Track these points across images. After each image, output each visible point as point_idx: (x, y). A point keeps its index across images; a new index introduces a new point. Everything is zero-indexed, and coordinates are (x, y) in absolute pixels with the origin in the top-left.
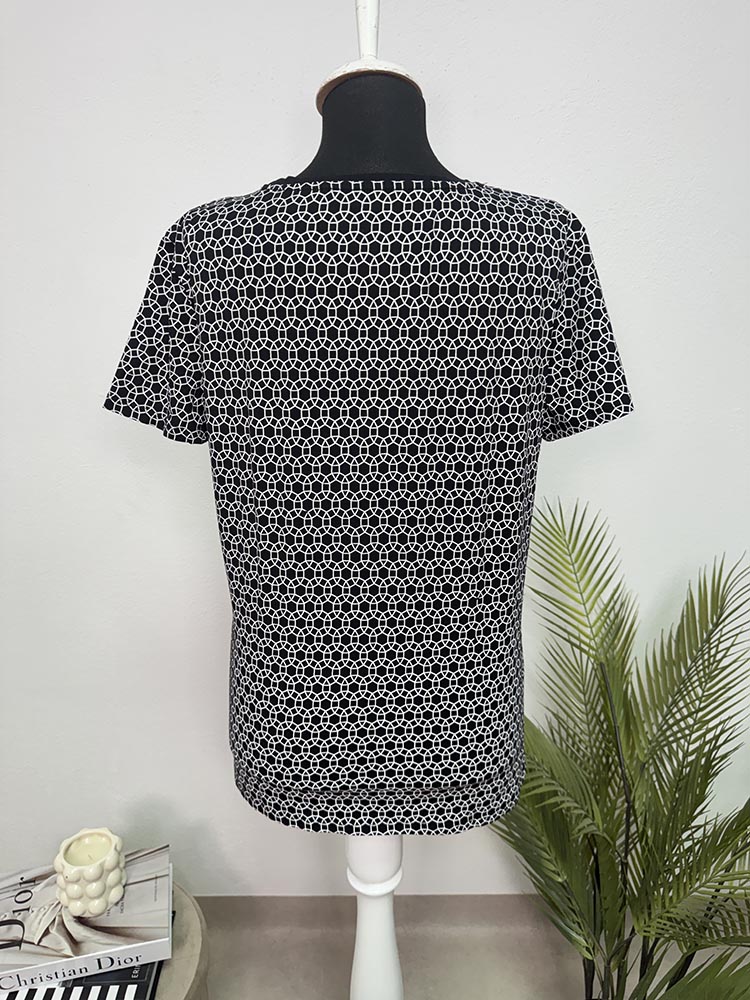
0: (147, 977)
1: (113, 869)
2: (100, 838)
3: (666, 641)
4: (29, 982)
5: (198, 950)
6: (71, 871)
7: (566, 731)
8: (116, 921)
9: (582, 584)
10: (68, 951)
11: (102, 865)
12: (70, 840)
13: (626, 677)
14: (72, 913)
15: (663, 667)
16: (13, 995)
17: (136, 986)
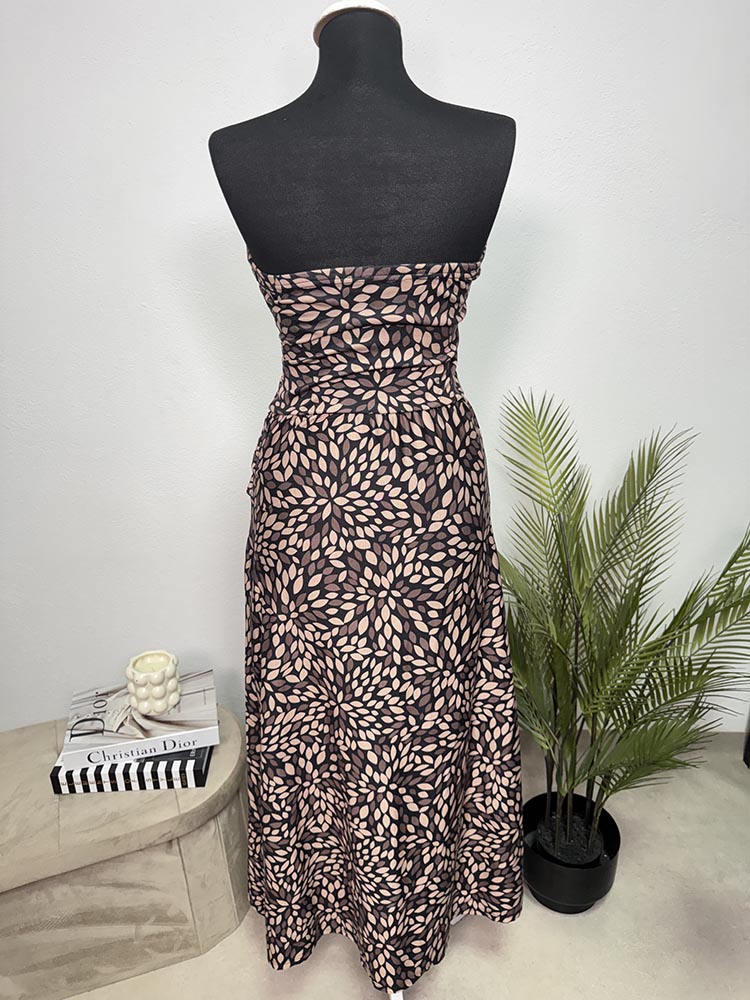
1: (170, 678)
2: (156, 657)
3: (611, 501)
4: (112, 758)
6: (140, 677)
8: (174, 716)
9: (546, 455)
10: (141, 736)
11: (164, 673)
12: (135, 658)
13: (578, 533)
14: (140, 713)
15: (607, 520)
16: (100, 768)
17: (194, 761)
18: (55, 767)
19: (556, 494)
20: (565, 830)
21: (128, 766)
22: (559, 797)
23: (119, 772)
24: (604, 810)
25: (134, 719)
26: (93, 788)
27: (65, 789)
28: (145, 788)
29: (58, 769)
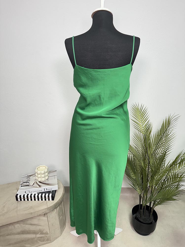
0: (54, 193)
1: (47, 172)
2: (43, 167)
3: (158, 132)
4: (31, 192)
6: (39, 172)
7: (137, 149)
8: (47, 182)
9: (142, 119)
10: (38, 187)
11: (45, 171)
12: (38, 167)
13: (149, 139)
14: (38, 181)
15: (157, 136)
16: (28, 195)
17: (51, 194)
18: (17, 194)
19: (144, 129)
20: (144, 214)
21: (35, 194)
22: (142, 206)
23: (33, 196)
24: (154, 210)
25: (37, 182)
26: (26, 200)
27: (19, 200)
28: (39, 200)
29: (17, 195)
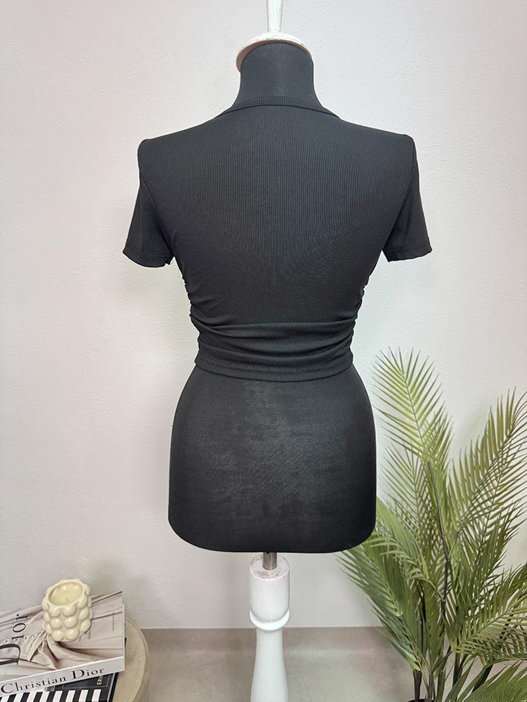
0: (107, 684)
1: (84, 608)
2: (71, 586)
4: (24, 688)
5: (143, 666)
6: (54, 609)
7: (401, 509)
8: (84, 644)
9: (415, 408)
10: (52, 666)
11: (76, 605)
12: (52, 587)
15: (472, 469)
16: (13, 697)
17: (100, 690)
19: (426, 443)
21: (39, 694)
25: (48, 646)
